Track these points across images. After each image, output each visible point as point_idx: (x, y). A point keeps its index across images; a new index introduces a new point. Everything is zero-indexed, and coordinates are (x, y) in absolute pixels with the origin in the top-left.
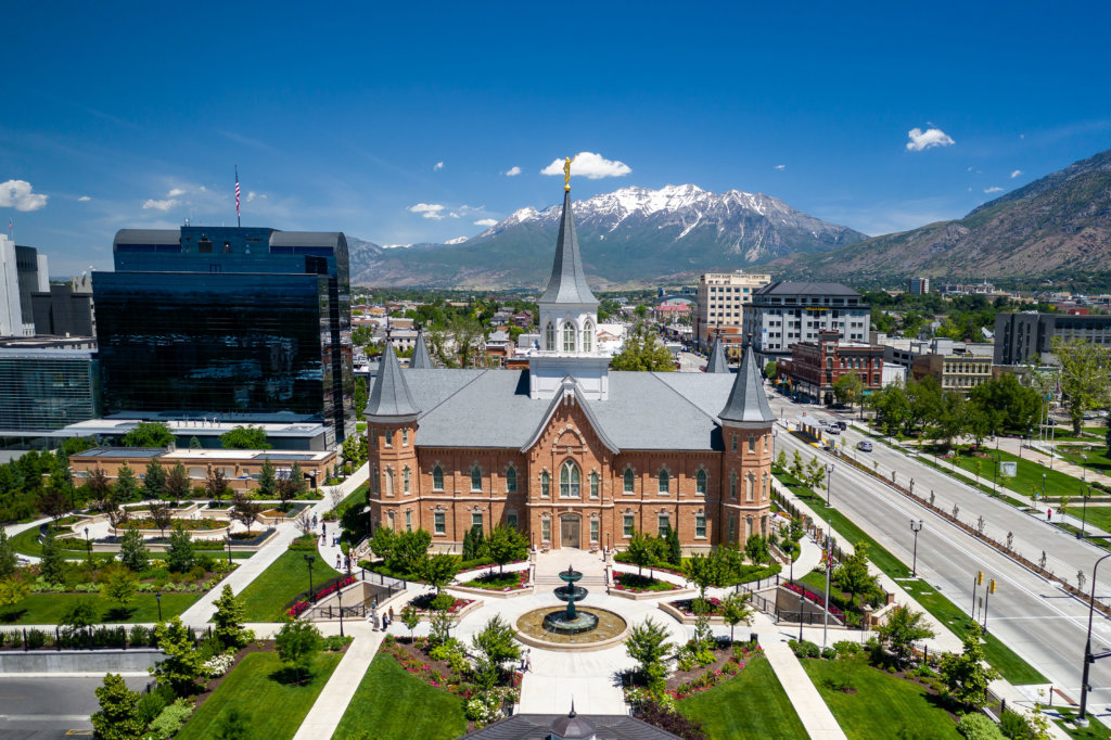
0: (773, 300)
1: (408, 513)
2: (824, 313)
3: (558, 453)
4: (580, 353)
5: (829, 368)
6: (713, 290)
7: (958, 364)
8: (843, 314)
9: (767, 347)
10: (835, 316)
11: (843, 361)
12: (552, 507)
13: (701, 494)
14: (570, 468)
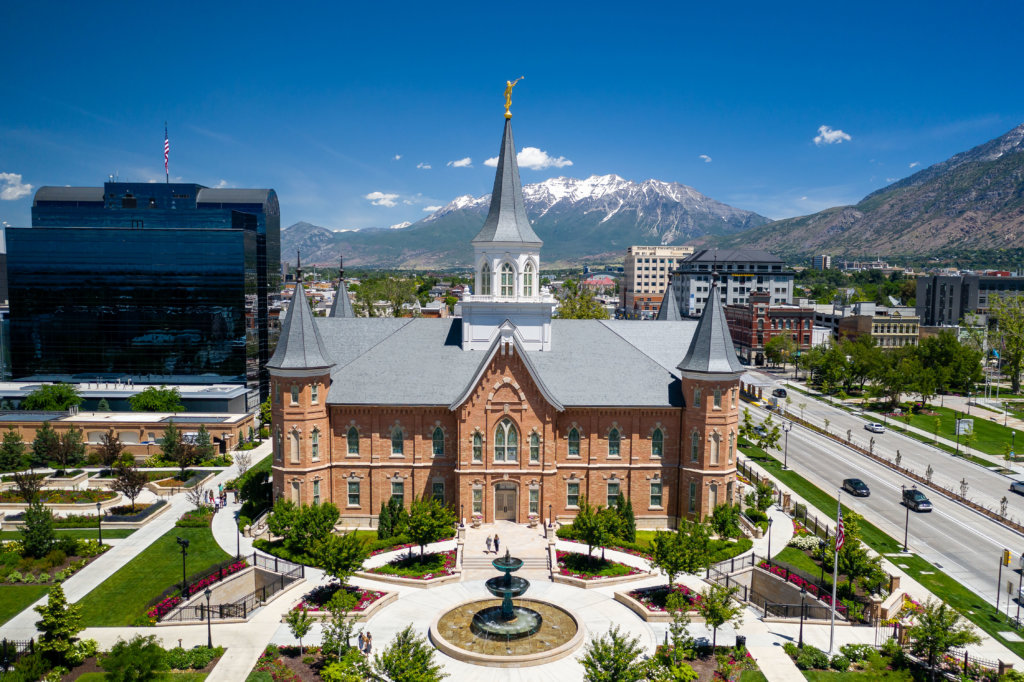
0: (700, 267)
1: (316, 482)
2: (749, 279)
3: (493, 411)
4: (519, 298)
5: (760, 329)
6: (640, 261)
7: (886, 325)
8: (768, 280)
9: (694, 311)
10: (760, 281)
11: (774, 323)
12: (485, 474)
13: (657, 457)
14: (507, 429)
